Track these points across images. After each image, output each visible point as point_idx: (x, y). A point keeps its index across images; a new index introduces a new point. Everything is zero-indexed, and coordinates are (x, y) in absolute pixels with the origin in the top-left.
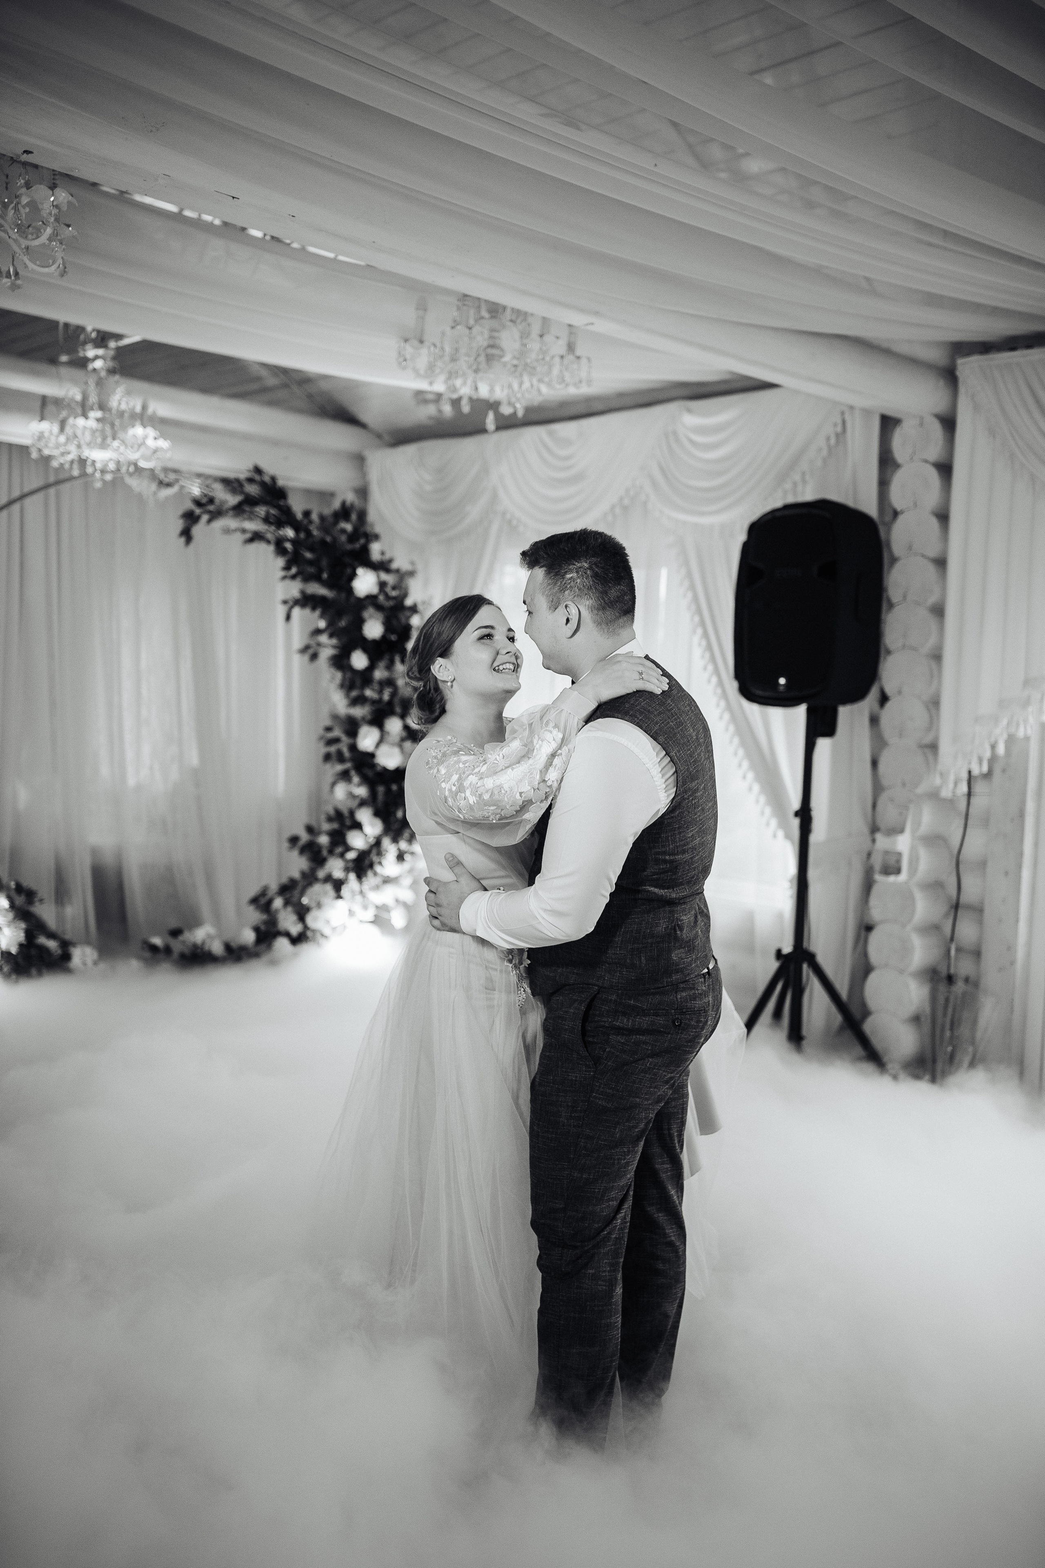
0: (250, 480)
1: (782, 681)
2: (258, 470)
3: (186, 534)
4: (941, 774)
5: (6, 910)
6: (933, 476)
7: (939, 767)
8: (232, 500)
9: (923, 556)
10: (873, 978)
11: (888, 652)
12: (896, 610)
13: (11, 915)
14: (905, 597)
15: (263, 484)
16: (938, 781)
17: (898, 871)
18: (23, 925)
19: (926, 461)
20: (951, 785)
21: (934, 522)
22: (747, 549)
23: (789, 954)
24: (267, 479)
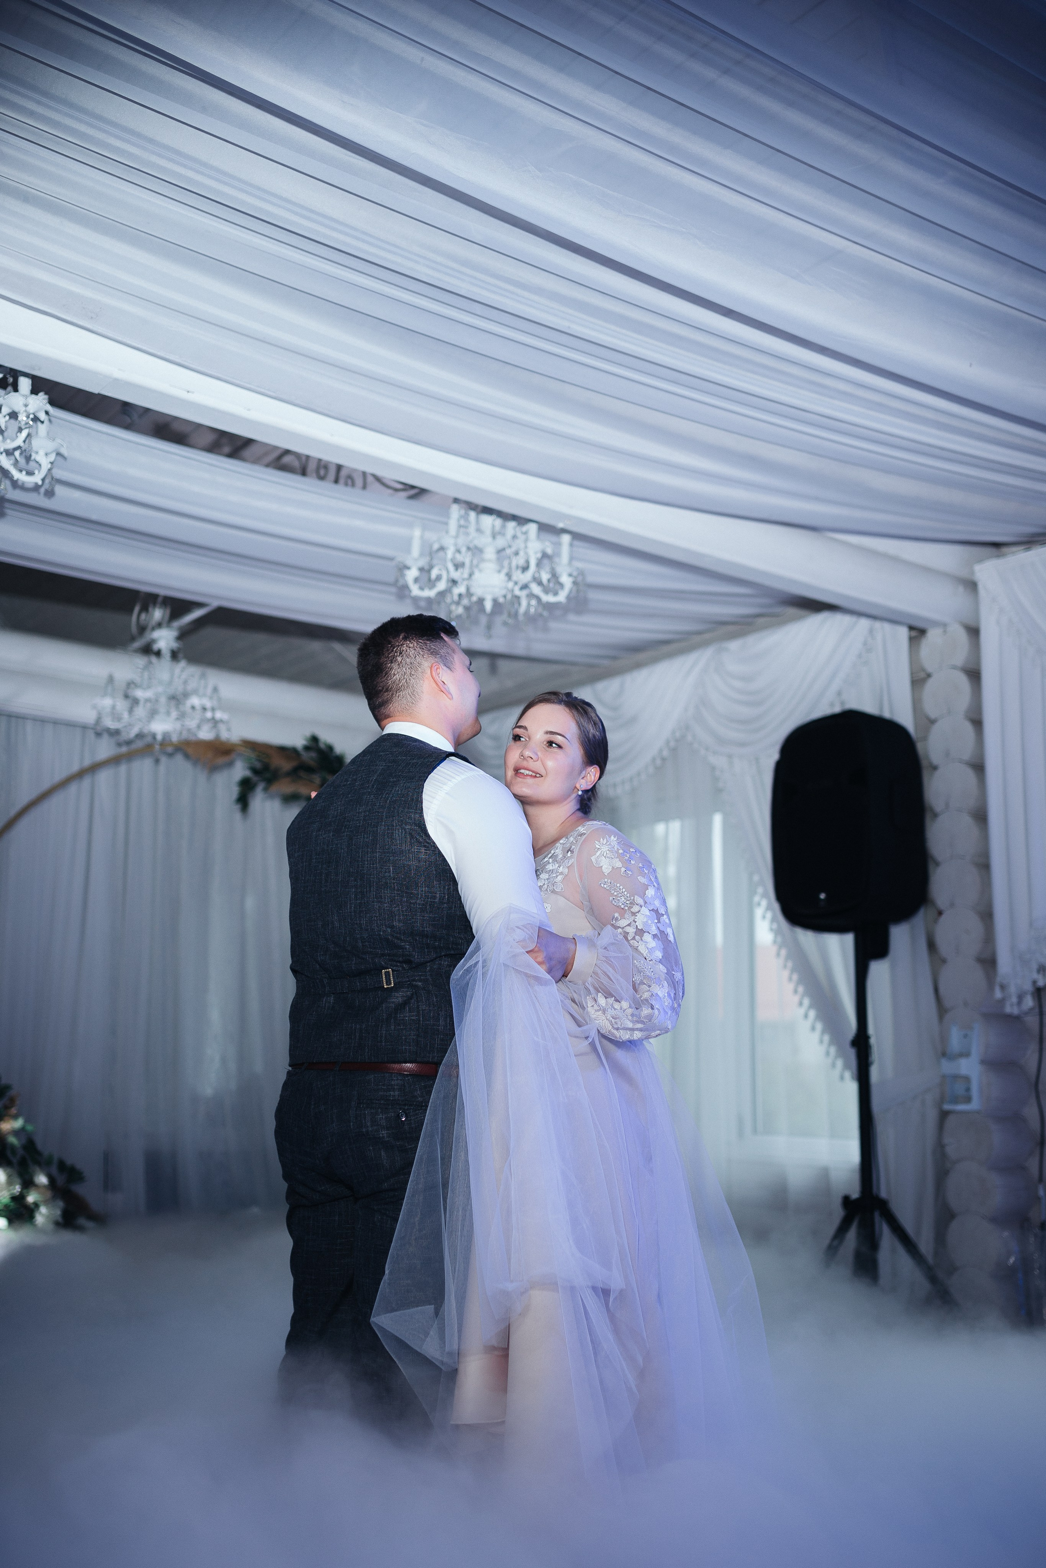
0: (307, 748)
1: (823, 896)
2: (315, 739)
3: (243, 801)
4: (1003, 987)
5: (45, 1186)
6: (963, 681)
7: (999, 979)
8: (286, 766)
9: (961, 761)
10: (954, 1226)
11: (937, 864)
12: (941, 819)
13: (49, 1194)
14: (947, 805)
15: (320, 751)
16: (998, 994)
17: (968, 1100)
18: (61, 1204)
19: (954, 667)
20: (1014, 1000)
21: (969, 728)
22: (780, 768)
23: (857, 1200)
24: (322, 746)
